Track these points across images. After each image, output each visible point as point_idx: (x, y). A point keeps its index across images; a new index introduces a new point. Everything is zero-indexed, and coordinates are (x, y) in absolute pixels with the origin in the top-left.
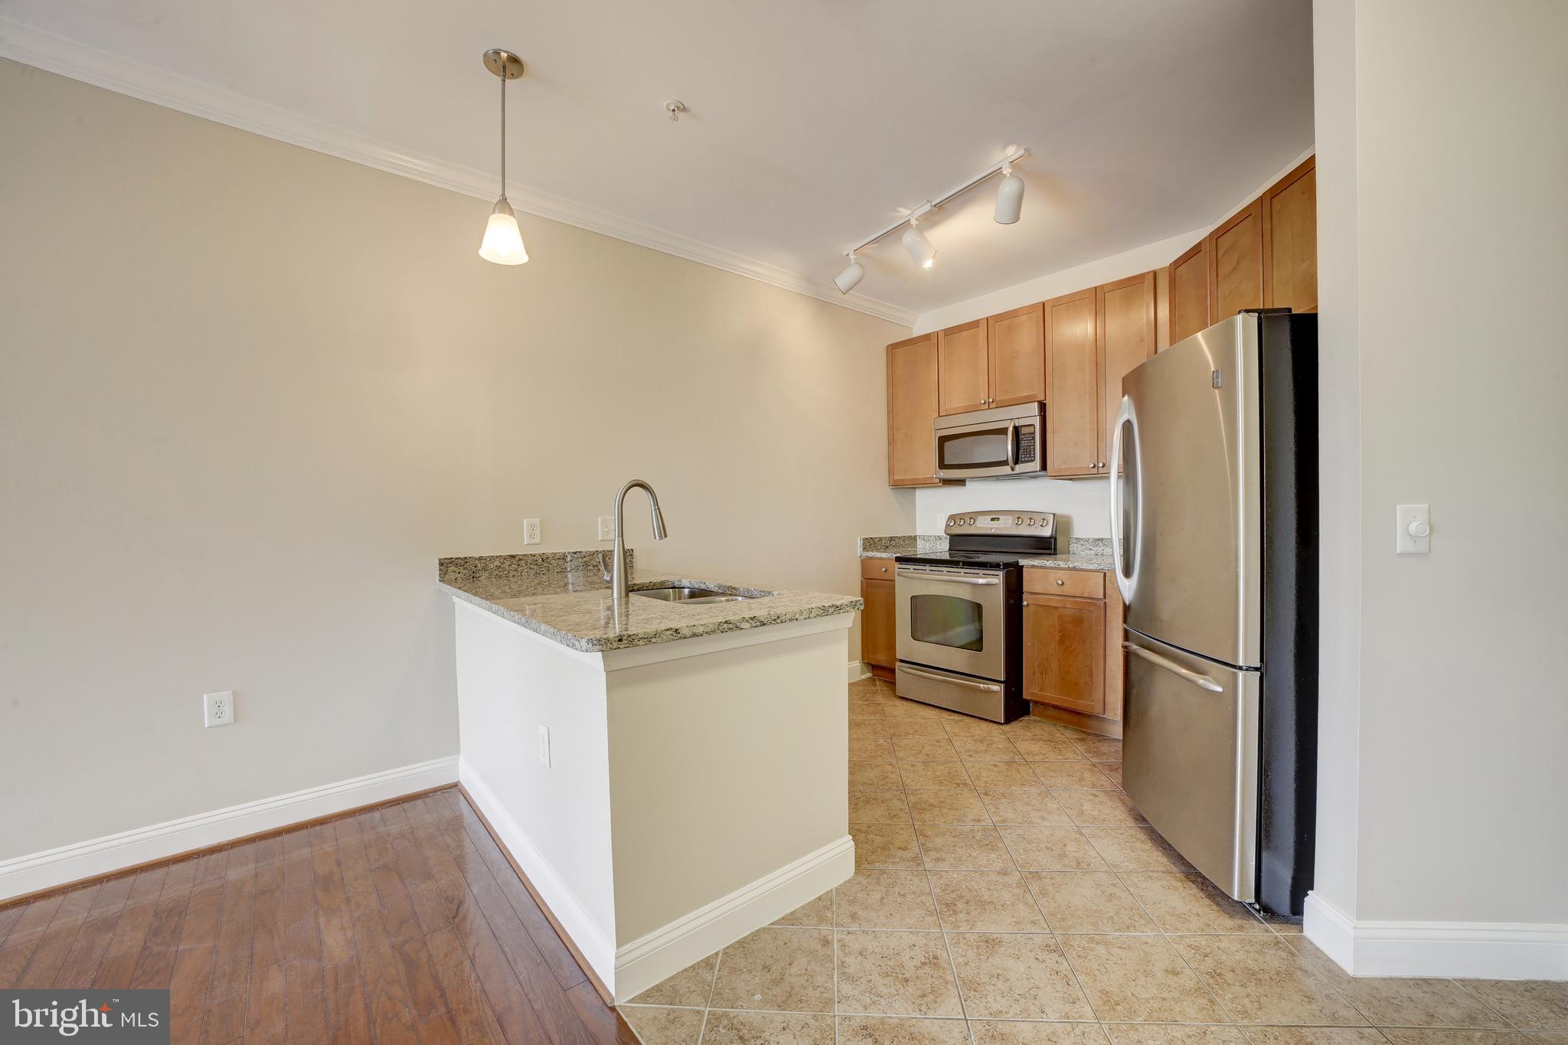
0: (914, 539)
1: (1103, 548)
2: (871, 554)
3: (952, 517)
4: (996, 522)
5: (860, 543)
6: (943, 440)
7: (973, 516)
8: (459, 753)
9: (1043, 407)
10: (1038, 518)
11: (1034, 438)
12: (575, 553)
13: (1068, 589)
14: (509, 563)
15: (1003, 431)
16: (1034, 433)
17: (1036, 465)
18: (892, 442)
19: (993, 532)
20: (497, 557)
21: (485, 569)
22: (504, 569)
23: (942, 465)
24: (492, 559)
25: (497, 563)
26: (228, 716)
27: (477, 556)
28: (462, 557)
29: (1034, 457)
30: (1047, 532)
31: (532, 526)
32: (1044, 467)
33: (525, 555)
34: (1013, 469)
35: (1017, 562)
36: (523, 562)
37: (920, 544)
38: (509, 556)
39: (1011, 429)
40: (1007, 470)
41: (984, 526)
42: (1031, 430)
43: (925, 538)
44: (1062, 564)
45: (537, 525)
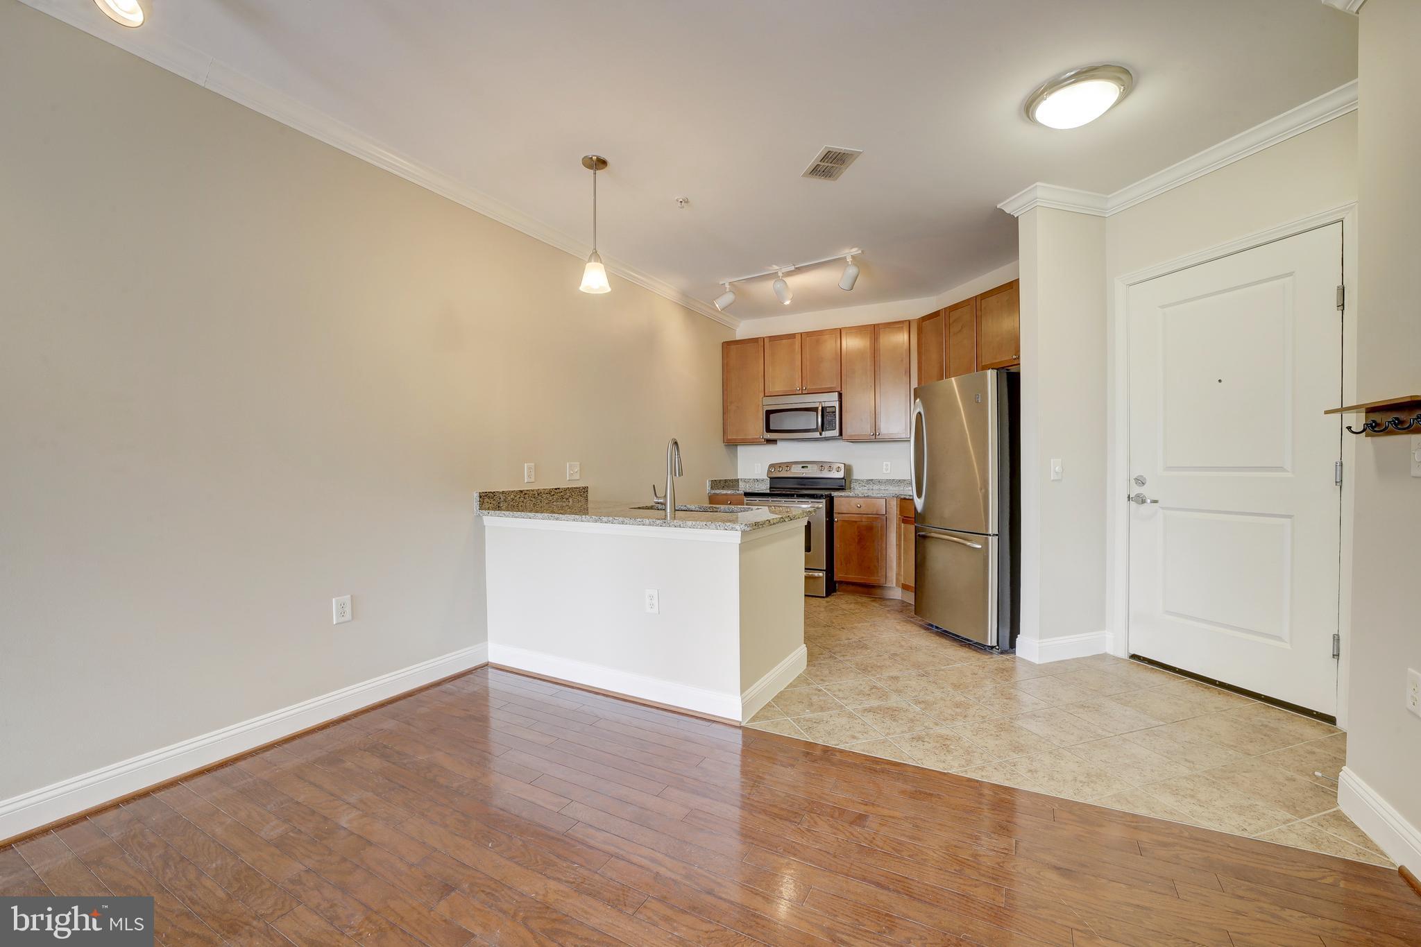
0: (737, 481)
1: (872, 485)
2: (718, 492)
3: (771, 466)
4: (805, 469)
5: (708, 484)
6: (769, 413)
7: (788, 465)
8: (487, 640)
9: (840, 395)
10: (835, 466)
11: (835, 415)
12: (556, 489)
13: (863, 510)
14: (519, 496)
15: (815, 409)
16: (835, 412)
17: (836, 433)
18: (725, 411)
19: (804, 475)
20: (512, 492)
21: (505, 501)
22: (516, 501)
23: (768, 430)
24: (509, 492)
25: (512, 496)
26: (348, 616)
27: (501, 491)
28: (492, 491)
29: (835, 427)
30: (841, 475)
31: (529, 468)
32: (841, 434)
33: (527, 490)
34: (821, 434)
35: (831, 494)
36: (527, 496)
37: (741, 485)
38: (519, 491)
39: (820, 408)
40: (817, 435)
41: (797, 471)
42: (833, 409)
43: (745, 481)
44: (852, 495)
45: (533, 467)
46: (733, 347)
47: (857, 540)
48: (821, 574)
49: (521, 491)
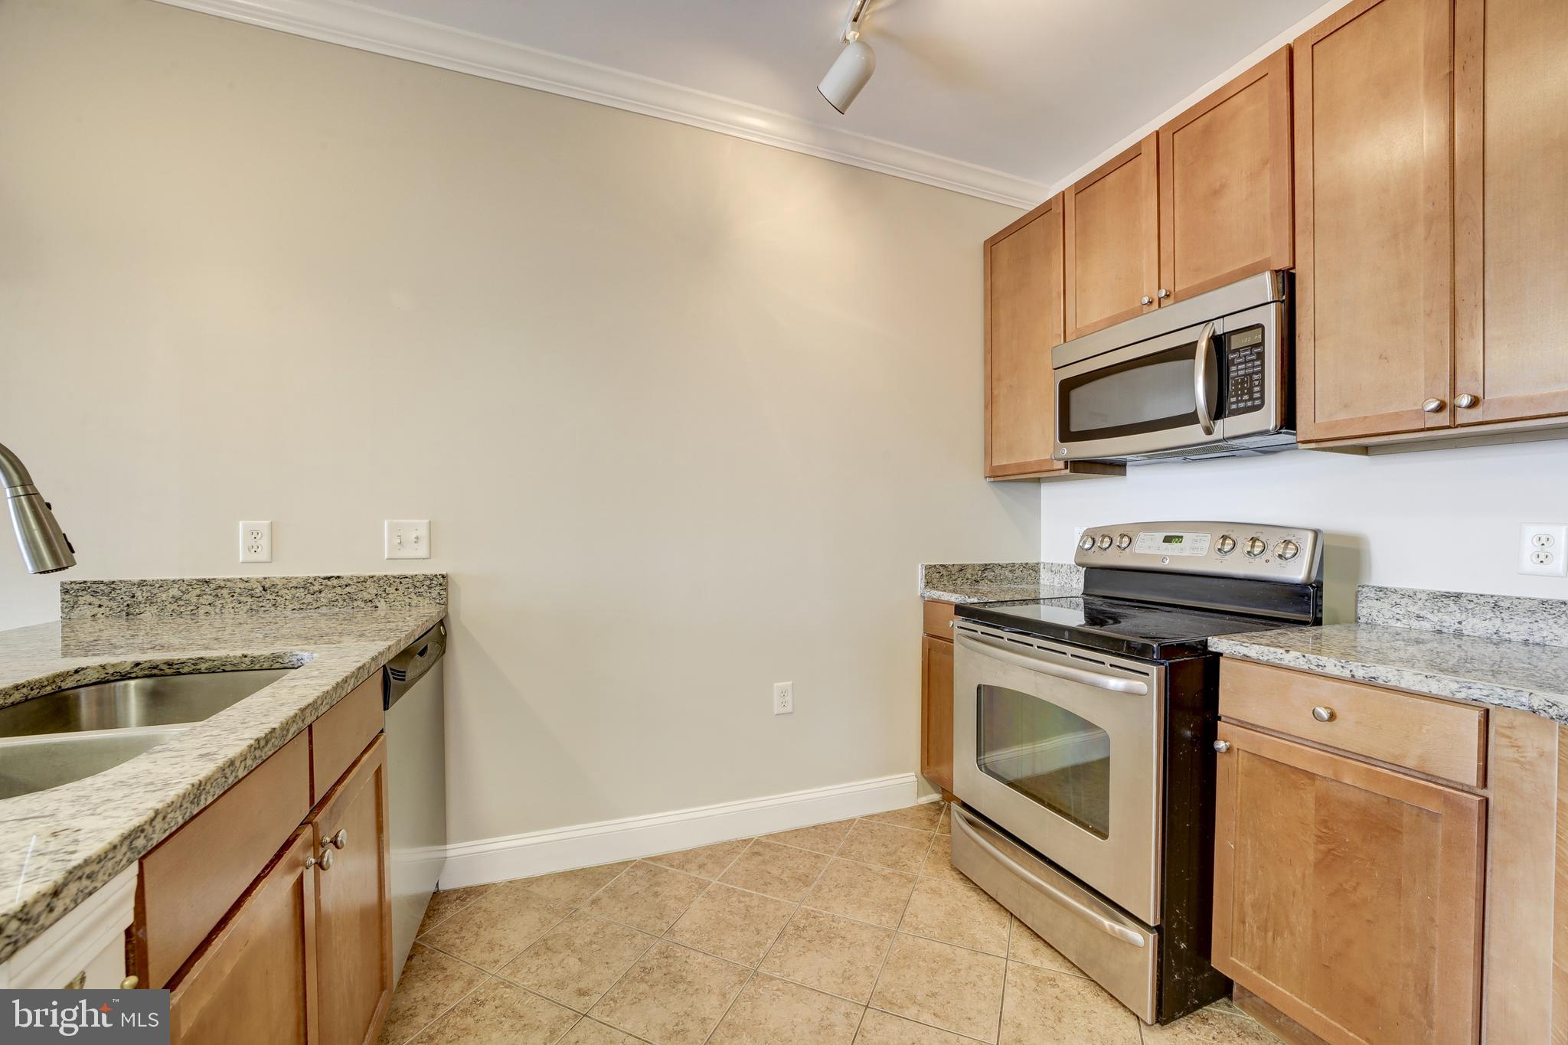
0: (1035, 568)
1: (1459, 616)
2: (936, 594)
3: (1092, 535)
4: (1174, 545)
5: (920, 573)
6: (1067, 387)
7: (1127, 535)
9: (1287, 281)
10: (1274, 541)
11: (1261, 356)
12: (329, 578)
13: (1344, 734)
14: (198, 592)
15: (1186, 352)
16: (1262, 344)
17: (1268, 416)
18: (991, 402)
19: (1167, 565)
20: (174, 582)
21: (150, 601)
22: (188, 603)
23: (1067, 434)
24: (163, 585)
25: (174, 592)
28: (106, 579)
29: (1262, 398)
30: (1297, 572)
31: (254, 534)
32: (1288, 420)
33: (228, 580)
34: (1208, 431)
35: (1205, 644)
36: (225, 592)
37: (1045, 577)
38: (198, 580)
39: (1203, 346)
40: (1193, 434)
41: (1149, 552)
42: (1254, 337)
43: (1054, 569)
44: (1331, 666)
45: (266, 531)
46: (1004, 245)
47: (1311, 856)
48: (1136, 935)
49: (207, 582)
